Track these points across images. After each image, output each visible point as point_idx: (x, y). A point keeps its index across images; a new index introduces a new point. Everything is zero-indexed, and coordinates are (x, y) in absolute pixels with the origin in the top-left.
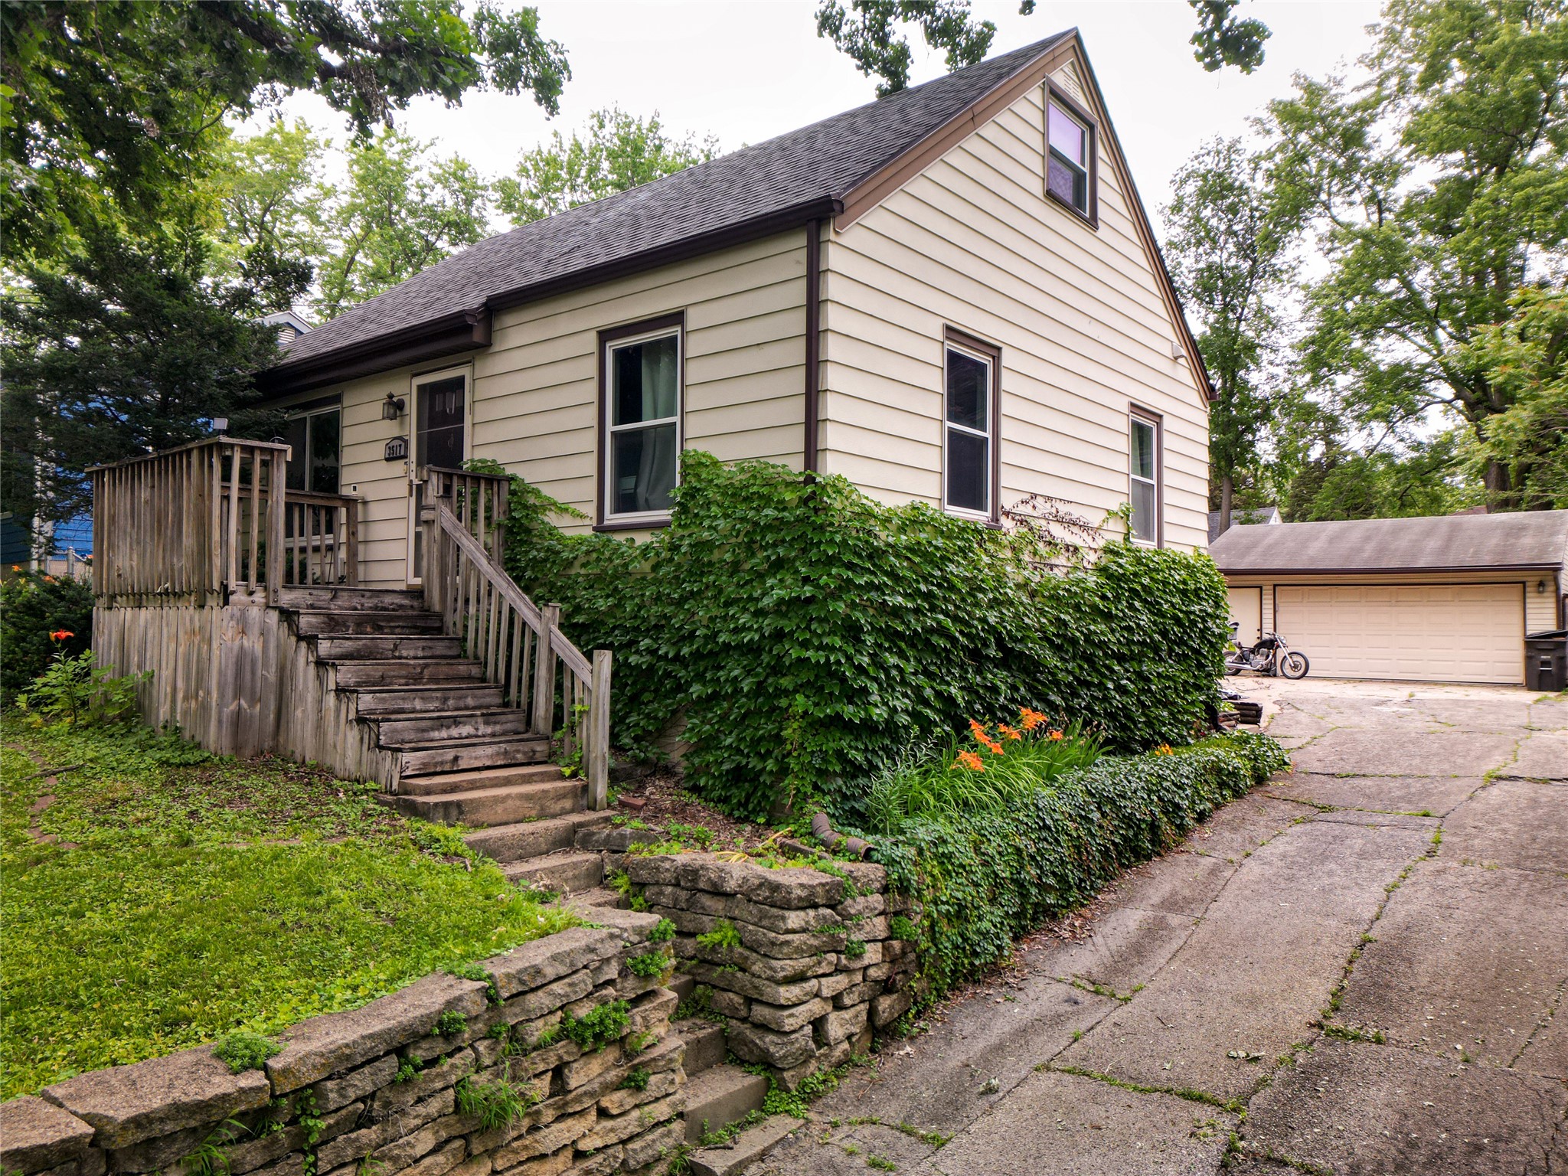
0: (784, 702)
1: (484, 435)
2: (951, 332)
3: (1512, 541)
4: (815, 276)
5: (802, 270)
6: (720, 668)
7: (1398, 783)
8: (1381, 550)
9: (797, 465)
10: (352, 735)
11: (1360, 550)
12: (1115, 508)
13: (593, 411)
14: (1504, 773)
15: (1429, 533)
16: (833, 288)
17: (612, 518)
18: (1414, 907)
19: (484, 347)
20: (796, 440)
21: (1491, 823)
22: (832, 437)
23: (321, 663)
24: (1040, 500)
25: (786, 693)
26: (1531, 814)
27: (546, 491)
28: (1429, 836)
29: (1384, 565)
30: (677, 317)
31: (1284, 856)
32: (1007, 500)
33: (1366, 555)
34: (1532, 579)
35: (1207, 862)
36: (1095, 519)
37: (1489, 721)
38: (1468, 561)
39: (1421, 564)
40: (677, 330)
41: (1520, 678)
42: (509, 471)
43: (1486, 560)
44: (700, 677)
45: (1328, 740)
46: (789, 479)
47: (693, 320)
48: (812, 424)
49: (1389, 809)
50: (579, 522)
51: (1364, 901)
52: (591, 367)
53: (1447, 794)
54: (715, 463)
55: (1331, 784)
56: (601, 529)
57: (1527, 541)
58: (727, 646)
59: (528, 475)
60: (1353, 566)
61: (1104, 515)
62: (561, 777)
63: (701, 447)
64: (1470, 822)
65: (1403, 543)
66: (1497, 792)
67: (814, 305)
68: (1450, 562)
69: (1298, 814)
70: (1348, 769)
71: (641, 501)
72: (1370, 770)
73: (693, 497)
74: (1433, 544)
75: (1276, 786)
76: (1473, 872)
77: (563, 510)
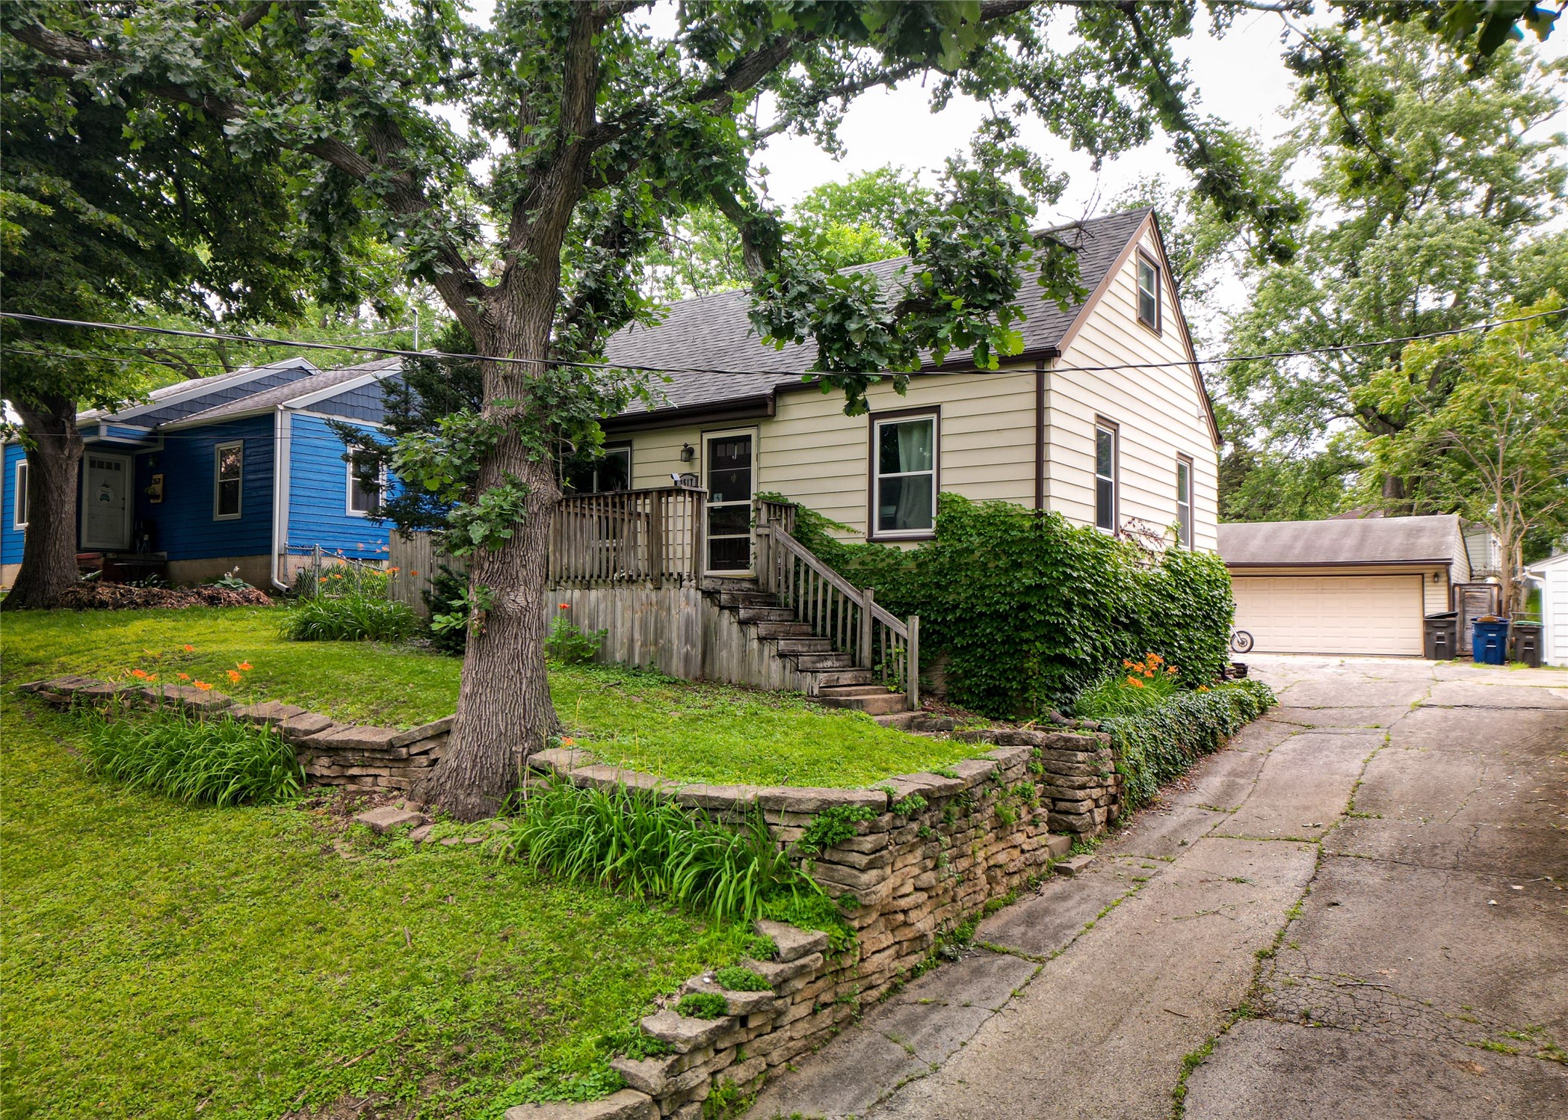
0: (1025, 647)
1: (766, 476)
2: (1100, 418)
3: (1412, 540)
4: (1041, 392)
5: (1033, 387)
6: (976, 627)
7: (1355, 711)
8: (1308, 548)
9: (1029, 505)
10: (776, 665)
11: (1291, 547)
12: (1170, 524)
13: (866, 464)
14: (1424, 703)
15: (1346, 532)
16: (1053, 400)
17: (879, 533)
18: (1383, 769)
19: (770, 417)
20: (1030, 489)
21: (1421, 729)
22: (1053, 489)
23: (742, 623)
24: (1136, 522)
25: (1027, 641)
26: (1444, 724)
27: (824, 514)
28: (1383, 737)
29: (1312, 560)
30: (936, 409)
31: (1294, 750)
32: (1123, 521)
33: (1296, 551)
34: (1429, 572)
35: (1247, 755)
36: (1160, 532)
37: (1406, 675)
38: (1378, 557)
39: (1341, 559)
40: (934, 417)
41: (1420, 651)
42: (791, 501)
43: (1393, 556)
44: (961, 633)
45: (1296, 689)
46: (1023, 512)
47: (946, 412)
48: (1040, 480)
49: (1353, 723)
50: (853, 535)
51: (1355, 767)
52: (864, 436)
53: (1389, 715)
54: (965, 501)
55: (1309, 713)
56: (871, 540)
57: (1425, 540)
58: (981, 614)
59: (808, 504)
60: (1288, 561)
61: (1165, 529)
62: (889, 692)
63: (954, 491)
64: (1406, 729)
65: (1326, 541)
66: (1421, 714)
67: (1040, 409)
68: (1365, 557)
69: (1293, 729)
70: (1318, 704)
71: (900, 522)
72: (1333, 704)
73: (951, 522)
74: (1349, 542)
75: (1272, 714)
76: (1414, 752)
77: (839, 527)
